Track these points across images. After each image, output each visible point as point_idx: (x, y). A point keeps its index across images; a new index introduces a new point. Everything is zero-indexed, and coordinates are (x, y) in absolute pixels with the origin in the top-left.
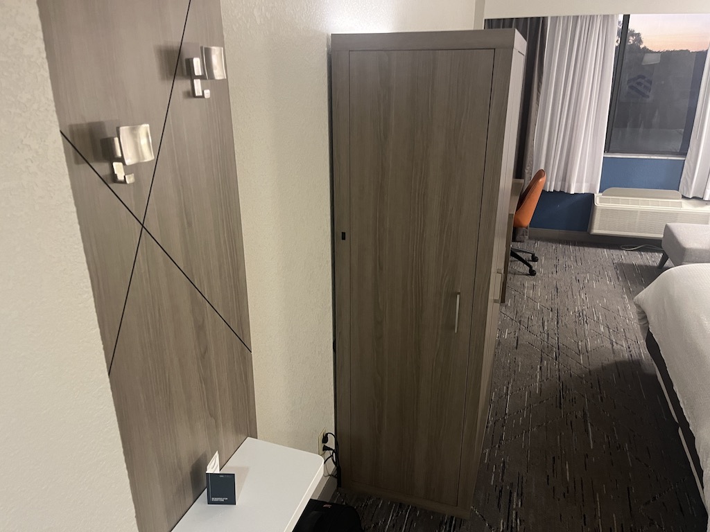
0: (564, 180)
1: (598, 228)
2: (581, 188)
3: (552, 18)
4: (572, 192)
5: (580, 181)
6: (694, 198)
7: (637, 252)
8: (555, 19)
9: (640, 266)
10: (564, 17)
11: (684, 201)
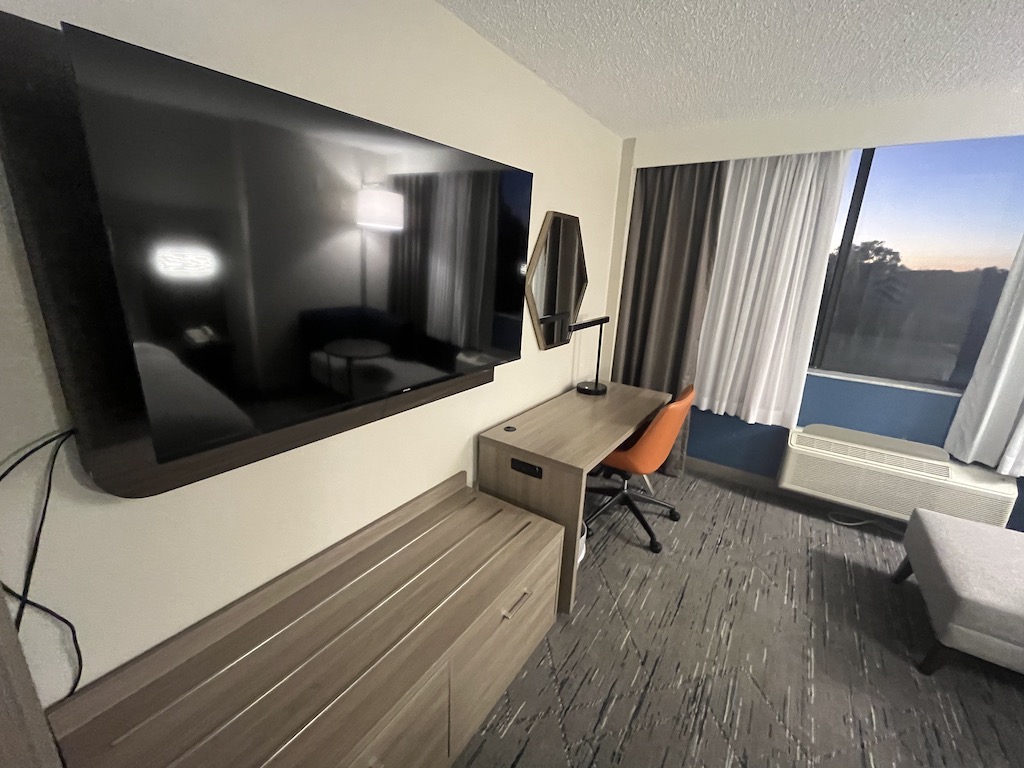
0: (741, 400)
1: (789, 481)
2: (766, 416)
3: (737, 161)
4: (752, 420)
5: (765, 406)
6: (975, 463)
7: (856, 533)
8: (741, 164)
9: (857, 567)
10: (754, 159)
11: (953, 468)
